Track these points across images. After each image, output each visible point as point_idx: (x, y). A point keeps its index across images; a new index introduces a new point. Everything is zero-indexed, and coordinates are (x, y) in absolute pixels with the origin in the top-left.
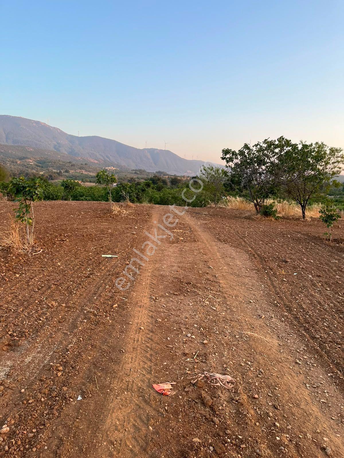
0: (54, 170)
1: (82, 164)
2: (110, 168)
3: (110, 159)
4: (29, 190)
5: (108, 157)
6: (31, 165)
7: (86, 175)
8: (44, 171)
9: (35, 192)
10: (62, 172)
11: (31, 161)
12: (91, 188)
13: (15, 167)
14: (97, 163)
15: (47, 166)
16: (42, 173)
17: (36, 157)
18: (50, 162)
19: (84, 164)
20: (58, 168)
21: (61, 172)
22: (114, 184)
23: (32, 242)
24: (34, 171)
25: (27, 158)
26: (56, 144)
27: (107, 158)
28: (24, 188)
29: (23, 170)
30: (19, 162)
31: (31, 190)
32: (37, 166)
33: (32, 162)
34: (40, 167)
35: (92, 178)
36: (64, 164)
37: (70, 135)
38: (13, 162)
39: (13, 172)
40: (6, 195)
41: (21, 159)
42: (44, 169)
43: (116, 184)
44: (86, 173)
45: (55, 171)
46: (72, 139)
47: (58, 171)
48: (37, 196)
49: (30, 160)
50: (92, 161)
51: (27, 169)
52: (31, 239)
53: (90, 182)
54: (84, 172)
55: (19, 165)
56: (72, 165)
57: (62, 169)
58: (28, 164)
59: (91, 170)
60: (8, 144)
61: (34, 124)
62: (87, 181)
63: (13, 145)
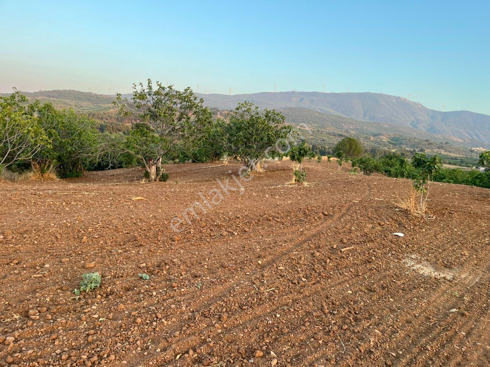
0: (407, 149)
1: (441, 143)
2: (478, 149)
3: (479, 138)
5: (477, 135)
6: (384, 142)
7: (445, 155)
8: (396, 149)
10: (417, 150)
11: (384, 138)
12: (454, 170)
13: (368, 143)
14: (462, 143)
15: (401, 144)
16: (393, 151)
17: (390, 134)
18: (404, 139)
19: (444, 143)
20: (413, 146)
21: (415, 150)
22: (481, 169)
23: (424, 209)
24: (386, 148)
25: (381, 134)
26: (414, 120)
27: (475, 137)
29: (375, 146)
30: (372, 139)
31: (431, 165)
32: (390, 143)
33: (385, 139)
34: (392, 144)
35: (452, 159)
36: (420, 142)
37: (432, 110)
38: (366, 138)
39: (365, 148)
41: (374, 135)
42: (396, 147)
43: (483, 169)
44: (445, 153)
45: (408, 149)
46: (434, 114)
47: (412, 150)
49: (383, 137)
50: (455, 139)
51: (379, 145)
53: (450, 163)
54: (443, 152)
55: (372, 141)
56: (429, 144)
57: (417, 148)
58: (381, 140)
59: (451, 150)
60: (364, 121)
61: (394, 100)
62: (445, 163)
63: (369, 121)
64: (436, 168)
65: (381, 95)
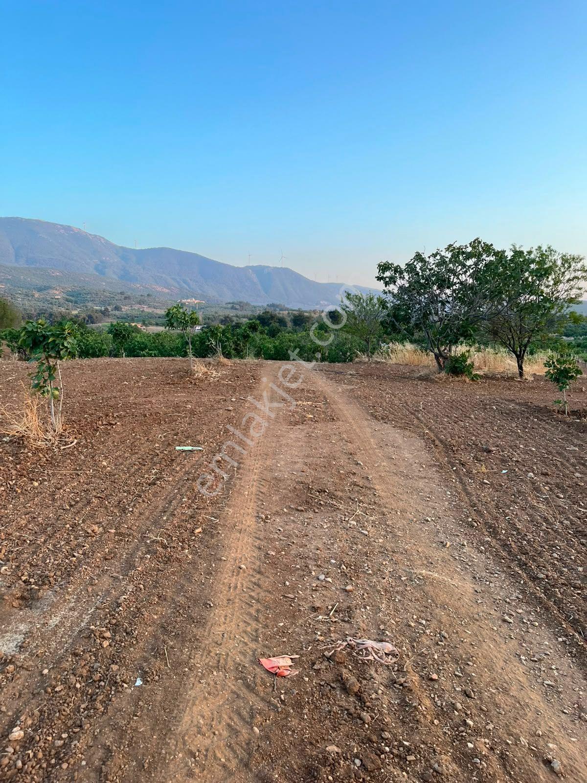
0: (95, 307)
1: (142, 296)
2: (189, 301)
3: (188, 285)
4: (54, 341)
5: (185, 282)
6: (58, 299)
7: (149, 313)
8: (79, 310)
9: (63, 345)
10: (110, 309)
11: (58, 293)
12: (158, 335)
13: (32, 303)
14: (168, 293)
15: (84, 301)
16: (75, 312)
17: (66, 286)
18: (88, 293)
19: (146, 295)
20: (103, 303)
21: (108, 309)
22: (197, 328)
23: (59, 428)
24: (63, 310)
25: (49, 288)
26: (99, 263)
27: (184, 285)
28: (45, 337)
29: (44, 308)
30: (37, 295)
31: (57, 342)
32: (67, 300)
33: (59, 295)
34: (72, 302)
35: (159, 318)
36: (112, 296)
37: (122, 247)
38: (27, 295)
39: (28, 312)
40: (16, 350)
41: (40, 290)
42: (78, 306)
43: (199, 328)
44: (150, 310)
45: (97, 308)
46: (124, 253)
47: (103, 309)
48: (66, 351)
49: (55, 291)
50: (159, 289)
51: (50, 305)
52: (58, 422)
53: (157, 325)
54: (147, 309)
55: (38, 300)
56: (126, 298)
57: (109, 305)
58: (53, 297)
59: (157, 305)
60: (18, 266)
61: (62, 231)
62: (151, 324)
63: (27, 266)
64: (66, 347)
65: (38, 223)
